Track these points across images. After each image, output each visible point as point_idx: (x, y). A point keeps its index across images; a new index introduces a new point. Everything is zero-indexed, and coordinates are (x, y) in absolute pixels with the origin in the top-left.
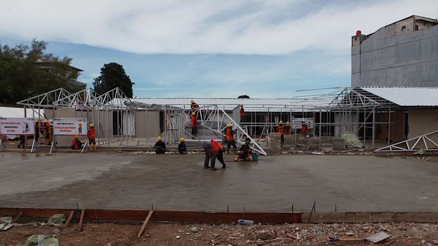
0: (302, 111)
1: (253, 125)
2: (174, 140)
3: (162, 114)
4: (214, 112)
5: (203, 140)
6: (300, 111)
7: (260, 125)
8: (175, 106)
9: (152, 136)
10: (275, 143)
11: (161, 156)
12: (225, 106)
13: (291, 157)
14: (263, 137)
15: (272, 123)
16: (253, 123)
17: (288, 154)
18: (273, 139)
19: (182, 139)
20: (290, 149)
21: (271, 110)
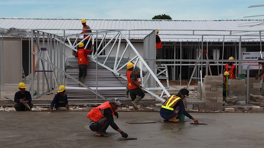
0: (259, 40)
1: (176, 63)
2: (46, 87)
3: (26, 44)
4: (112, 42)
5: (95, 88)
6: (255, 40)
7: (188, 63)
8: (48, 32)
9: (10, 81)
10: (213, 93)
11: (23, 115)
12: (132, 32)
13: (240, 116)
14: (194, 82)
15: (208, 61)
16: (178, 60)
17: (235, 111)
18: (210, 86)
19: (62, 87)
20: (239, 104)
21: (207, 39)
